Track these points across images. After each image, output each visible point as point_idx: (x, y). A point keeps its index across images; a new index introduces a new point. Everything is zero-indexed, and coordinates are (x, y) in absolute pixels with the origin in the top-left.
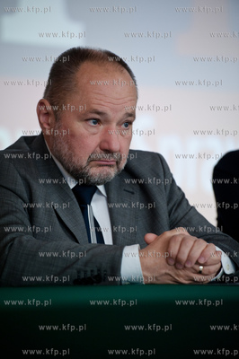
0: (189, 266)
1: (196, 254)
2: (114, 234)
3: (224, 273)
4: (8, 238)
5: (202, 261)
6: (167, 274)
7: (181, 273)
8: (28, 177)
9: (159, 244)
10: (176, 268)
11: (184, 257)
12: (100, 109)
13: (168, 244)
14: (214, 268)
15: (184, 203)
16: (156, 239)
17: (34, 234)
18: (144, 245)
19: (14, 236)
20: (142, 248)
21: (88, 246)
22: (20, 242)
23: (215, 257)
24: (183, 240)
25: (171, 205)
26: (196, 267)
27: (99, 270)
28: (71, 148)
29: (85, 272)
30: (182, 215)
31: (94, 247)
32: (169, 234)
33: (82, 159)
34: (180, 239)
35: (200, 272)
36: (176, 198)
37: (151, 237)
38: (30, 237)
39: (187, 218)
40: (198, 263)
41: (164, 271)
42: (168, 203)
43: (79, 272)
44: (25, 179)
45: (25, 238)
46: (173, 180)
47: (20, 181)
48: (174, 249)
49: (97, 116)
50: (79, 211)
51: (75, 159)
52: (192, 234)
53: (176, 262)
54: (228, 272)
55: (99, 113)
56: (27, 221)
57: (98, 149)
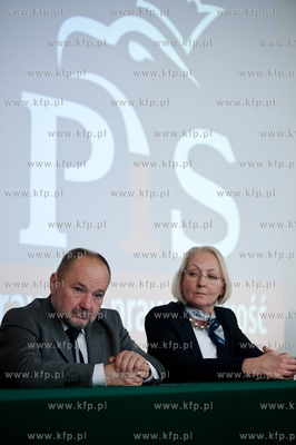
20: (105, 365)
49: (80, 287)
57: (78, 306)
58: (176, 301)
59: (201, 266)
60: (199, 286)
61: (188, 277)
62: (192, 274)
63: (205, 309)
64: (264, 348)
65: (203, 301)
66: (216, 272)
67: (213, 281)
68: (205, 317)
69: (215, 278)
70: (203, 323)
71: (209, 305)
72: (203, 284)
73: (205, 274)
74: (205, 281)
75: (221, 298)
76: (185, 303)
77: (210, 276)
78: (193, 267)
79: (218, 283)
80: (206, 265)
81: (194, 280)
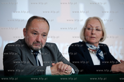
0: (63, 71)
1: (65, 68)
2: (43, 64)
3: (72, 73)
4: (16, 65)
5: (67, 70)
6: (58, 73)
7: (61, 73)
8: (21, 49)
9: (56, 66)
10: (60, 72)
11: (62, 69)
12: (36, 30)
13: (58, 65)
14: (70, 72)
15: (61, 56)
16: (55, 65)
17: (23, 64)
18: (52, 66)
19: (17, 64)
20: (51, 67)
21: (37, 67)
22: (19, 66)
23: (70, 69)
24: (62, 64)
25: (58, 57)
26: (65, 71)
27: (40, 73)
28: (29, 40)
29: (36, 73)
30: (61, 59)
31: (38, 67)
32: (58, 63)
33: (31, 43)
34: (61, 64)
35: (66, 73)
36: (59, 55)
37: (53, 64)
38: (22, 64)
39: (62, 60)
40: (66, 70)
41: (57, 73)
42: (57, 56)
43: (35, 73)
44: (20, 50)
45: (20, 65)
46: (59, 50)
47: (19, 50)
48: (60, 67)
49: (35, 32)
50: (34, 58)
51: (29, 43)
52: (64, 63)
53: (60, 70)
54: (73, 73)
55: (36, 31)
56: (21, 60)
57: (35, 41)
58: (81, 41)
59: (93, 25)
60: (92, 34)
61: (87, 30)
62: (89, 29)
63: (95, 44)
64: (121, 61)
65: (94, 41)
66: (99, 28)
67: (98, 32)
68: (95, 48)
69: (99, 30)
70: (94, 50)
71: (96, 43)
72: (94, 33)
73: (94, 29)
74: (95, 32)
75: (102, 39)
76: (86, 41)
77: (97, 30)
78: (89, 26)
79: (101, 33)
80: (95, 25)
81: (90, 31)
